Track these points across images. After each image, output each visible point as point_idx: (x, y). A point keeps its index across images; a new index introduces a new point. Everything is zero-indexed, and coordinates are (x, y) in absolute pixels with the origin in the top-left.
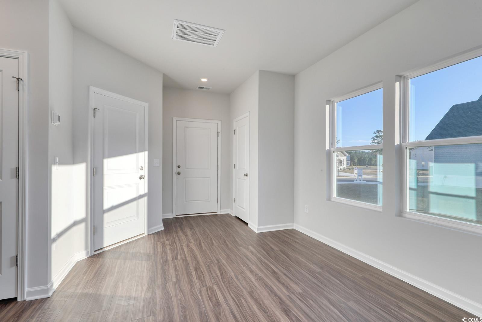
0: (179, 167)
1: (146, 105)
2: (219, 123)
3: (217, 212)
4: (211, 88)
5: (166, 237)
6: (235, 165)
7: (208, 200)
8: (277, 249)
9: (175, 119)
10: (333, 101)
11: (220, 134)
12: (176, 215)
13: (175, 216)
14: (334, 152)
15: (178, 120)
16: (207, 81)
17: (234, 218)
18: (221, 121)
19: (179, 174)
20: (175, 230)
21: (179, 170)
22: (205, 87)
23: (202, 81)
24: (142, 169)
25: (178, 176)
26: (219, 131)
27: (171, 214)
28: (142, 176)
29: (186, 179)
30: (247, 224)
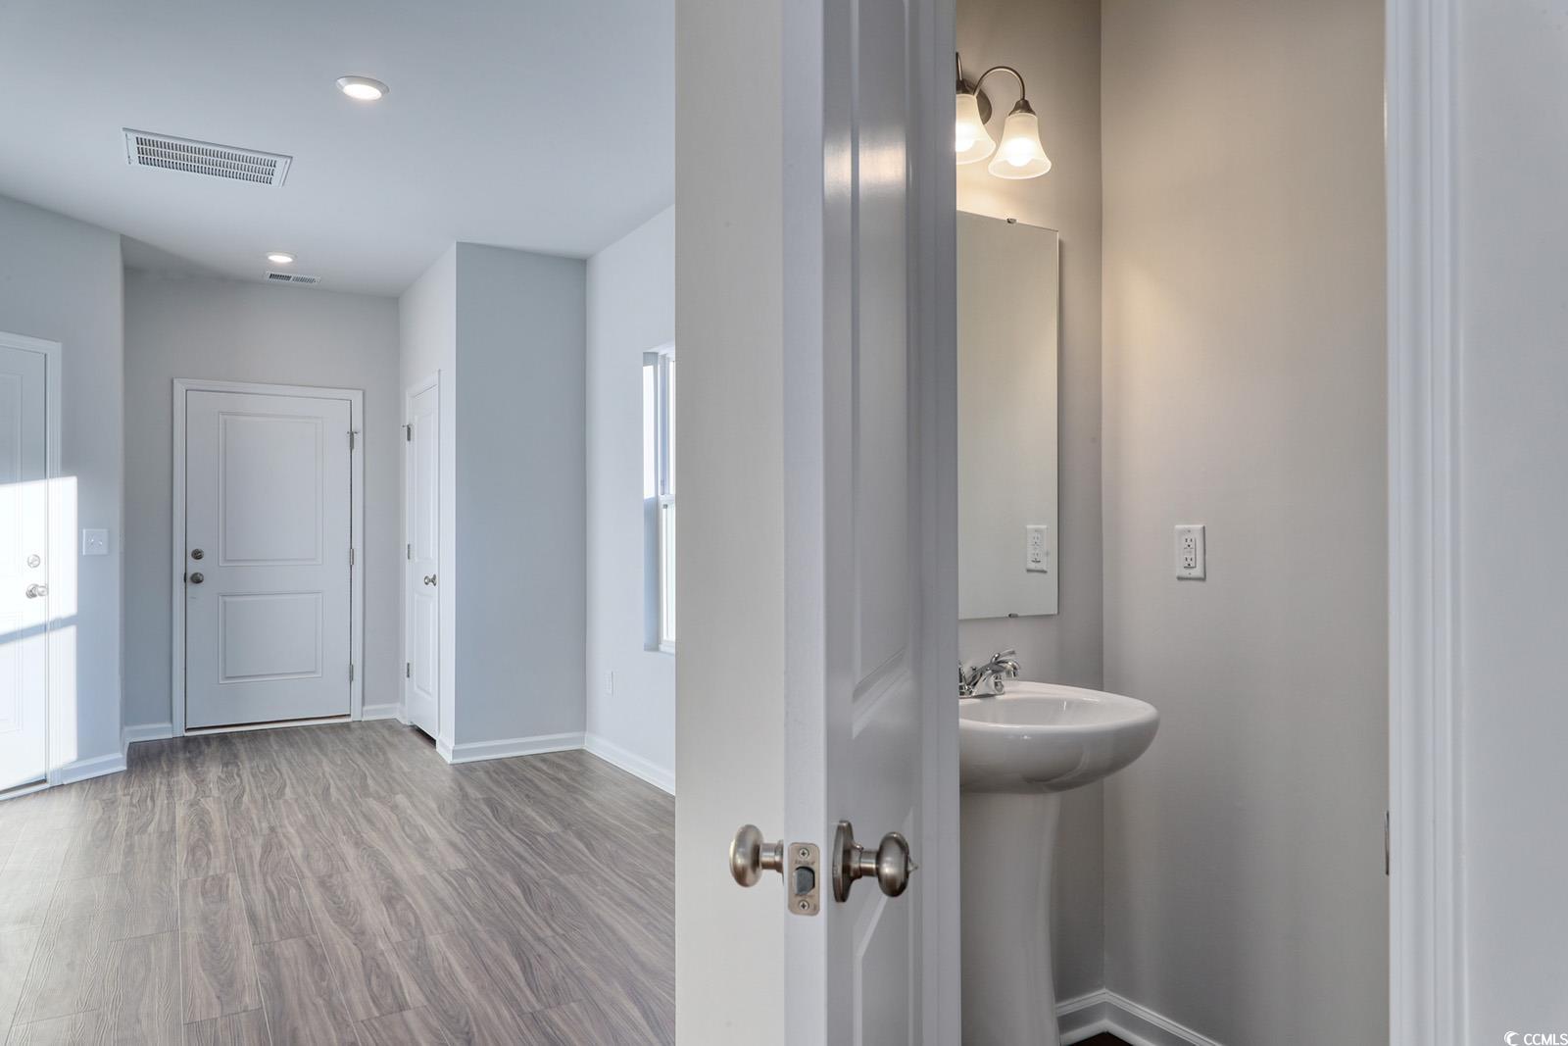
0: (197, 555)
1: (54, 349)
2: (357, 398)
3: (349, 715)
4: (317, 278)
5: (127, 787)
6: (409, 546)
7: (313, 672)
8: (479, 796)
9: (179, 388)
10: (664, 356)
11: (358, 438)
12: (187, 730)
13: (180, 732)
14: (666, 506)
15: (195, 387)
16: (289, 263)
17: (406, 730)
18: (364, 394)
19: (197, 579)
20: (165, 770)
21: (195, 567)
22: (293, 275)
23: (270, 261)
24: (37, 562)
25: (191, 587)
26: (358, 425)
27: (167, 725)
28: (37, 586)
29: (227, 599)
30: (432, 741)
